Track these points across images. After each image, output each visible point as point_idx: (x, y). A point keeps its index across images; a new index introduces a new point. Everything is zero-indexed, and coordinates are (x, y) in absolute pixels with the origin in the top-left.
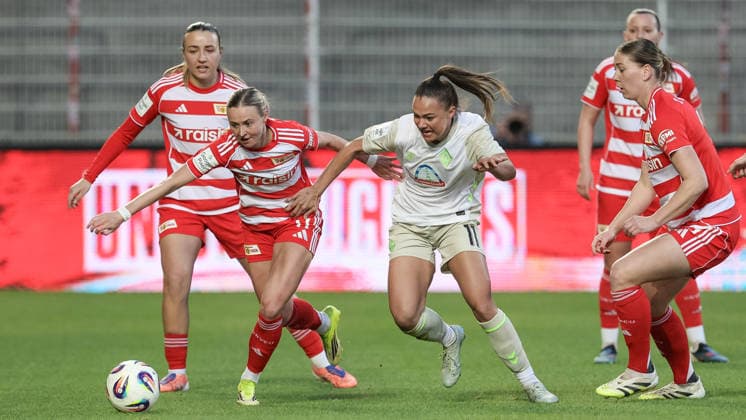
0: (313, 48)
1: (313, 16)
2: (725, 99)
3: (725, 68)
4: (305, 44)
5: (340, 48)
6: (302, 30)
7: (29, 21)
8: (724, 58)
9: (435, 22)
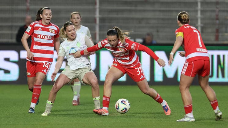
0: (97, 15)
1: (98, 6)
2: (217, 31)
3: (217, 22)
4: (95, 14)
5: (106, 15)
6: (95, 10)
7: (14, 7)
8: (217, 19)
9: (133, 8)
